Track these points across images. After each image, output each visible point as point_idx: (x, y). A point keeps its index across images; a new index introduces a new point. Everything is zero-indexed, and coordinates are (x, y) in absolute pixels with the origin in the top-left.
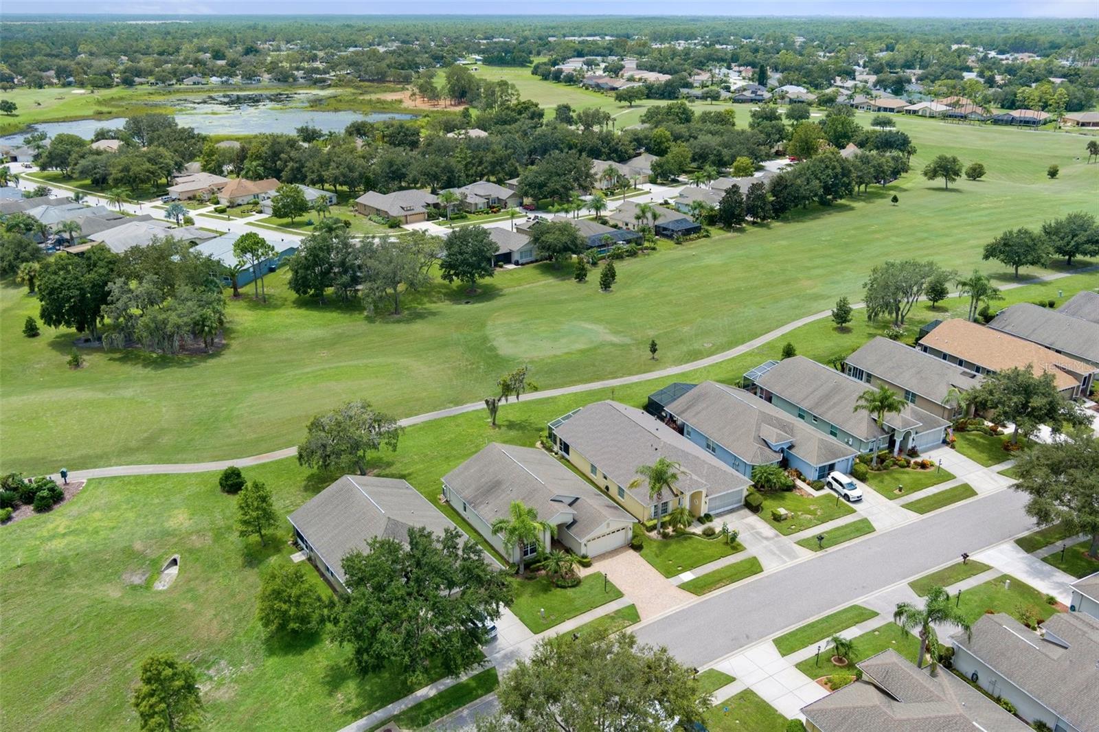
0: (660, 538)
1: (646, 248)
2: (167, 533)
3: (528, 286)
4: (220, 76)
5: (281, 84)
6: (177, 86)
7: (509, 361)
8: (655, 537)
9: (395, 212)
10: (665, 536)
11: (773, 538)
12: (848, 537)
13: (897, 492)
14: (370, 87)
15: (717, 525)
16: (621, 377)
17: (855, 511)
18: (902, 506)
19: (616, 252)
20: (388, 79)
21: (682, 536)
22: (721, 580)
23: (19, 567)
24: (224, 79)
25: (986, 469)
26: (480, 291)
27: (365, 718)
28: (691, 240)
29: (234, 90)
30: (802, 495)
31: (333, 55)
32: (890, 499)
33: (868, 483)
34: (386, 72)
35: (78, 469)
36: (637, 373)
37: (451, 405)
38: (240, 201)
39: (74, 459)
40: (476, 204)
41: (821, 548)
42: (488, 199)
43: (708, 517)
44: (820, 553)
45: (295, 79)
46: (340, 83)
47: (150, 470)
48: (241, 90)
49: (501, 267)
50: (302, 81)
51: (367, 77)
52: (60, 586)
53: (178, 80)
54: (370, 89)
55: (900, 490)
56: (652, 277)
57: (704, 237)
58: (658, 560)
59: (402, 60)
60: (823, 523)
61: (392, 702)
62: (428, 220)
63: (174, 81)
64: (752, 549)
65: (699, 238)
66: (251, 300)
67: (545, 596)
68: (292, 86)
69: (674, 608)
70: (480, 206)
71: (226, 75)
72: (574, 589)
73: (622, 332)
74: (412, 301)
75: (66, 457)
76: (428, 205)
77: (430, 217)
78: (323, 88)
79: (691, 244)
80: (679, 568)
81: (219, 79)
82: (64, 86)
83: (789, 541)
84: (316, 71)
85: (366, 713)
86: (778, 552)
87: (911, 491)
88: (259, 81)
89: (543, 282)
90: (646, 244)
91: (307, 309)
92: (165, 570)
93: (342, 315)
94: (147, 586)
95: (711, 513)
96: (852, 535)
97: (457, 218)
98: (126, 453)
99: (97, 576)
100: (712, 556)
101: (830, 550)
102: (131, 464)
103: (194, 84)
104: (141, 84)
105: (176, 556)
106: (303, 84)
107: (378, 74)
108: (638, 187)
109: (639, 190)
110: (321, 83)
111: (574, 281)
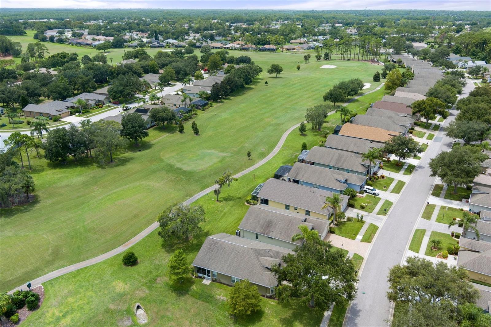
0: (335, 226)
2: (121, 295)
3: (160, 138)
9: (54, 113)
11: (369, 215)
15: (348, 215)
17: (381, 198)
18: (391, 193)
21: (342, 223)
22: (371, 235)
25: (399, 174)
30: (360, 197)
32: (385, 191)
36: (250, 166)
40: (90, 104)
41: (386, 213)
42: (94, 101)
57: (211, 106)
58: (344, 235)
60: (376, 205)
69: (368, 250)
73: (224, 151)
76: (68, 107)
77: (72, 114)
80: (354, 235)
83: (374, 214)
86: (376, 219)
87: (388, 187)
89: (165, 136)
90: (193, 113)
92: (137, 312)
94: (136, 324)
98: (49, 264)
100: (359, 227)
105: (138, 304)
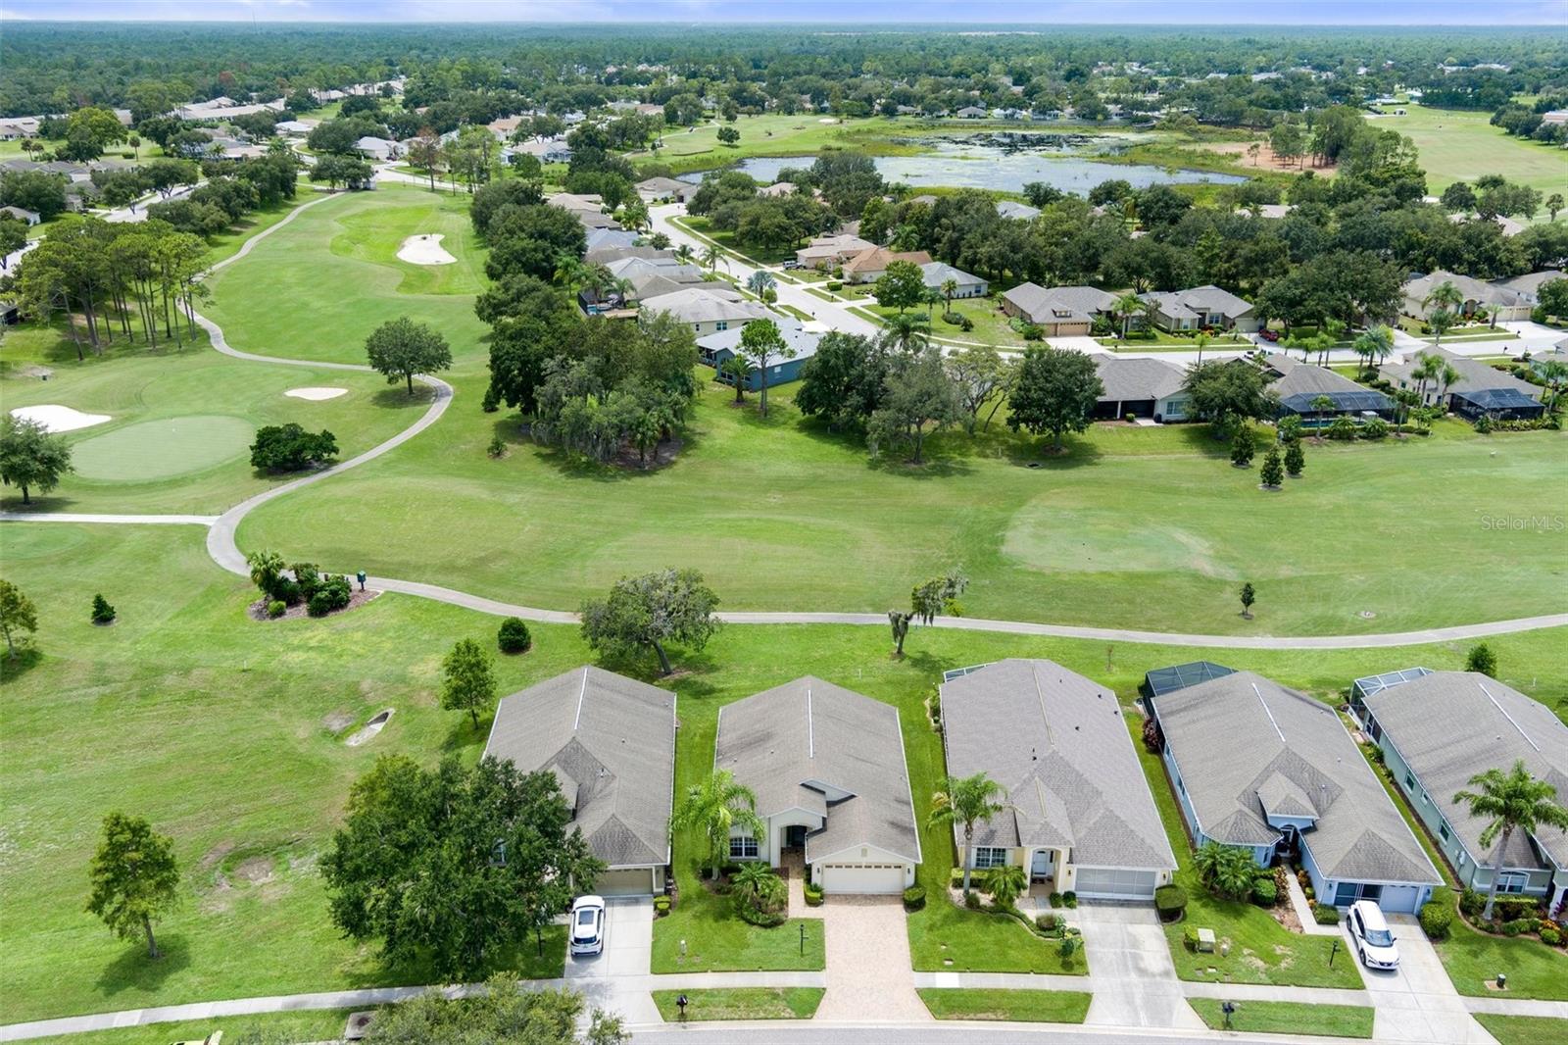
0: (962, 903)
1: (1409, 430)
2: (402, 679)
3: (1146, 457)
4: (1004, 108)
5: (1085, 124)
6: (948, 119)
7: (1004, 565)
8: (956, 900)
9: (1041, 317)
10: (972, 903)
11: (1153, 975)
12: (1300, 1027)
13: (1491, 985)
14: (1211, 132)
15: (1072, 918)
16: (1163, 631)
17: (1363, 988)
18: (1476, 1016)
19: (1341, 428)
20: (1245, 122)
21: (1003, 911)
22: (993, 1010)
23: (244, 671)
24: (1009, 111)
26: (1065, 451)
27: (359, 991)
28: (1513, 428)
29: (1019, 127)
30: (1282, 922)
31: (1179, 83)
32: (1460, 993)
33: (1441, 947)
34: (1242, 112)
35: (387, 577)
36: (1194, 632)
37: (869, 609)
38: (866, 278)
39: (392, 564)
40: (1179, 320)
41: (1227, 1025)
42: (1204, 315)
43: (1069, 899)
44: (1218, 1035)
45: (1107, 116)
46: (1171, 124)
47: (453, 597)
48: (1027, 127)
49: (1130, 420)
50: (1116, 119)
51: (1213, 118)
52: (265, 706)
53: (952, 111)
54: (1209, 136)
55: (1501, 983)
56: (1372, 481)
57: (1546, 427)
58: (925, 936)
59: (1277, 95)
60: (1276, 984)
61: (404, 986)
62: (1090, 335)
63: (946, 112)
64: (1098, 981)
65: (1533, 427)
66: (753, 411)
67: (714, 925)
68: (1099, 125)
69: (877, 1021)
70: (1184, 323)
71: (1013, 106)
72: (764, 932)
73: (1235, 559)
74: (953, 449)
75: (386, 559)
76: (1100, 312)
77: (1096, 331)
78: (1140, 131)
79: (1508, 436)
80: (947, 963)
81: (1002, 112)
82: (816, 112)
83: (1178, 990)
84: (1140, 105)
85: (367, 985)
86: (1138, 1001)
87: (1527, 994)
88: (1056, 116)
90: (1412, 423)
91: (808, 435)
92: (372, 723)
93: (844, 451)
94: (338, 737)
95: (1079, 894)
96: (1312, 1028)
97: (1137, 338)
98: (446, 571)
99: (306, 706)
100: (1016, 965)
101: (1243, 1037)
102: (441, 585)
103: (970, 116)
104: (905, 114)
105: (392, 711)
106: (1116, 123)
107: (1229, 113)
108: (1497, 324)
109: (1500, 330)
110: (1142, 124)
111: (1230, 462)
